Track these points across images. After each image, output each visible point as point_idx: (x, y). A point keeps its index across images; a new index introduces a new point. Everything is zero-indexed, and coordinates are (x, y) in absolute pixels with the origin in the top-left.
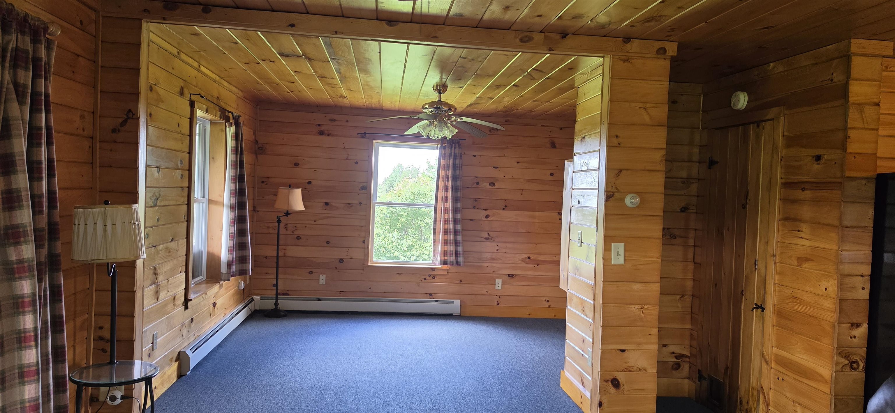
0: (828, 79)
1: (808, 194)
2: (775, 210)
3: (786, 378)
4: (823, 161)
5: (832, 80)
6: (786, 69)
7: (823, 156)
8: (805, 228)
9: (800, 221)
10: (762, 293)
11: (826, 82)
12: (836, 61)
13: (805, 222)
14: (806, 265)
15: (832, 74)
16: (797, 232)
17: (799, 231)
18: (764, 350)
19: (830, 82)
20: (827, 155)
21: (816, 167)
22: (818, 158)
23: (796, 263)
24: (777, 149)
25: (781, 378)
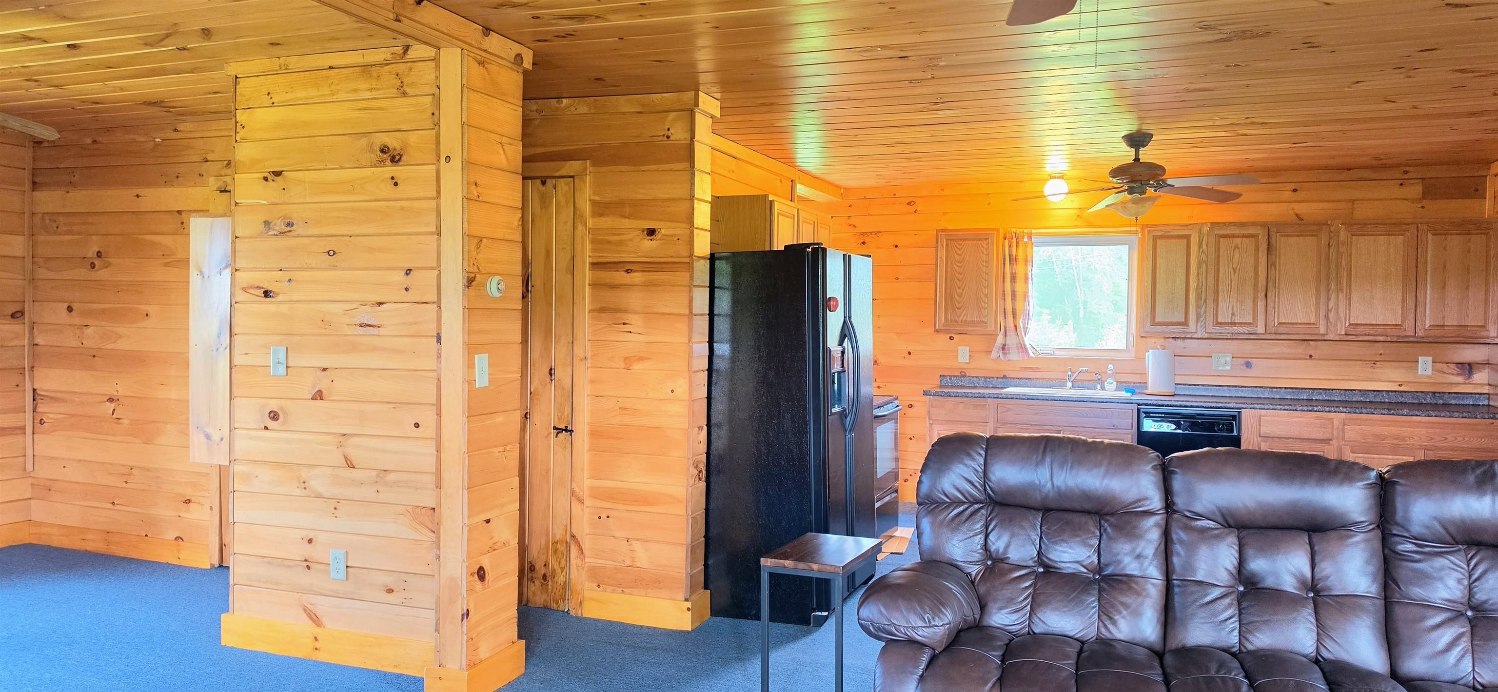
0: (662, 134)
1: (637, 277)
2: (584, 298)
3: (610, 513)
4: (658, 236)
5: (668, 137)
6: (592, 111)
7: (659, 230)
8: (636, 321)
9: (626, 311)
10: (567, 411)
11: (660, 139)
12: (672, 115)
13: (635, 313)
14: (637, 367)
15: (669, 130)
16: (622, 325)
17: (624, 324)
18: (575, 486)
19: (666, 139)
20: (664, 230)
21: (648, 244)
22: (651, 232)
23: (623, 365)
24: (582, 217)
25: (604, 516)
